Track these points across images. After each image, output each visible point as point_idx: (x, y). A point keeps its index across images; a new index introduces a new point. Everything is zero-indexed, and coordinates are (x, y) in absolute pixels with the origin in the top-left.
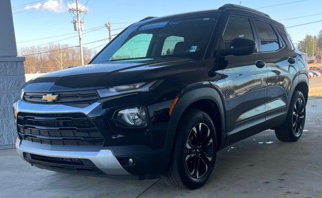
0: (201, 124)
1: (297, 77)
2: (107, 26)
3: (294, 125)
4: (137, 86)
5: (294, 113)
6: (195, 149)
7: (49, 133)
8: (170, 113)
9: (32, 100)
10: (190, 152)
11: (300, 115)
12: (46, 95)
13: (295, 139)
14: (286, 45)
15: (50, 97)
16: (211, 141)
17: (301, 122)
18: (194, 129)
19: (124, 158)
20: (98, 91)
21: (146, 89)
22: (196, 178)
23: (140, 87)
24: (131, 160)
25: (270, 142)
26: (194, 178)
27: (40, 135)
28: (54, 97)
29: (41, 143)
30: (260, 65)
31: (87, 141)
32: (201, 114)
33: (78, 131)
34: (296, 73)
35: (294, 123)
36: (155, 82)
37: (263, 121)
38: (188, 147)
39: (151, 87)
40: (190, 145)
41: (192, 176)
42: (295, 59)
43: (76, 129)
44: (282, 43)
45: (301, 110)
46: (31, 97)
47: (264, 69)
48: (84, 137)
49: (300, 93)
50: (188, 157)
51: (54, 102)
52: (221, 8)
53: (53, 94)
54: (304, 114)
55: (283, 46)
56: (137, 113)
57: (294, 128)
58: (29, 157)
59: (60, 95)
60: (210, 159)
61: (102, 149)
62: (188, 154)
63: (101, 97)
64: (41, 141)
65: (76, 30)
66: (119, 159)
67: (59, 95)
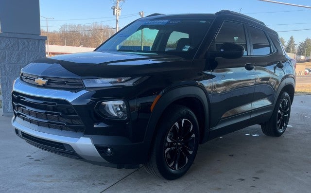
0: (184, 120)
1: (284, 80)
2: (140, 14)
3: (278, 122)
4: (123, 80)
5: (279, 111)
6: (176, 143)
7: (37, 115)
8: (152, 108)
9: (28, 81)
10: (171, 145)
11: (285, 113)
12: (38, 78)
13: (278, 135)
14: (277, 51)
15: (41, 81)
16: (193, 136)
17: (286, 120)
18: (177, 124)
19: (103, 147)
20: (84, 81)
21: (130, 84)
22: (175, 169)
23: (125, 81)
24: (109, 149)
25: (256, 135)
26: (172, 169)
27: (29, 115)
28: (45, 81)
29: (31, 123)
30: (249, 68)
31: (70, 127)
32: (185, 110)
33: (62, 116)
34: (284, 75)
35: (278, 120)
36: (140, 77)
37: (248, 117)
38: (169, 140)
39: (135, 82)
40: (170, 139)
41: (171, 168)
42: (284, 64)
43: (59, 115)
44: (273, 48)
45: (286, 109)
46: (26, 78)
47: (253, 71)
48: (67, 123)
49: (287, 94)
50: (168, 149)
51: (44, 86)
52: (218, 13)
53: (44, 78)
54: (289, 112)
55: (274, 51)
56: (120, 105)
57: (278, 124)
58: (20, 134)
59: (51, 80)
60: (191, 152)
61: (83, 136)
62: (168, 147)
63: (86, 86)
64: (31, 121)
65: (114, 15)
66: (98, 147)
67: (49, 80)
